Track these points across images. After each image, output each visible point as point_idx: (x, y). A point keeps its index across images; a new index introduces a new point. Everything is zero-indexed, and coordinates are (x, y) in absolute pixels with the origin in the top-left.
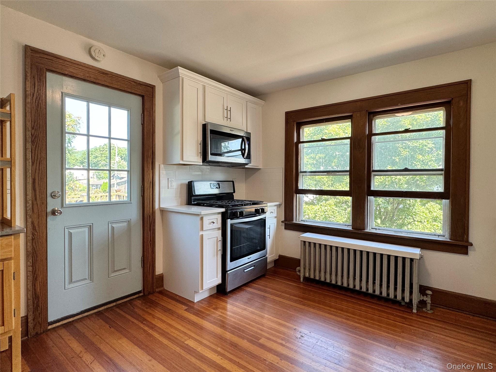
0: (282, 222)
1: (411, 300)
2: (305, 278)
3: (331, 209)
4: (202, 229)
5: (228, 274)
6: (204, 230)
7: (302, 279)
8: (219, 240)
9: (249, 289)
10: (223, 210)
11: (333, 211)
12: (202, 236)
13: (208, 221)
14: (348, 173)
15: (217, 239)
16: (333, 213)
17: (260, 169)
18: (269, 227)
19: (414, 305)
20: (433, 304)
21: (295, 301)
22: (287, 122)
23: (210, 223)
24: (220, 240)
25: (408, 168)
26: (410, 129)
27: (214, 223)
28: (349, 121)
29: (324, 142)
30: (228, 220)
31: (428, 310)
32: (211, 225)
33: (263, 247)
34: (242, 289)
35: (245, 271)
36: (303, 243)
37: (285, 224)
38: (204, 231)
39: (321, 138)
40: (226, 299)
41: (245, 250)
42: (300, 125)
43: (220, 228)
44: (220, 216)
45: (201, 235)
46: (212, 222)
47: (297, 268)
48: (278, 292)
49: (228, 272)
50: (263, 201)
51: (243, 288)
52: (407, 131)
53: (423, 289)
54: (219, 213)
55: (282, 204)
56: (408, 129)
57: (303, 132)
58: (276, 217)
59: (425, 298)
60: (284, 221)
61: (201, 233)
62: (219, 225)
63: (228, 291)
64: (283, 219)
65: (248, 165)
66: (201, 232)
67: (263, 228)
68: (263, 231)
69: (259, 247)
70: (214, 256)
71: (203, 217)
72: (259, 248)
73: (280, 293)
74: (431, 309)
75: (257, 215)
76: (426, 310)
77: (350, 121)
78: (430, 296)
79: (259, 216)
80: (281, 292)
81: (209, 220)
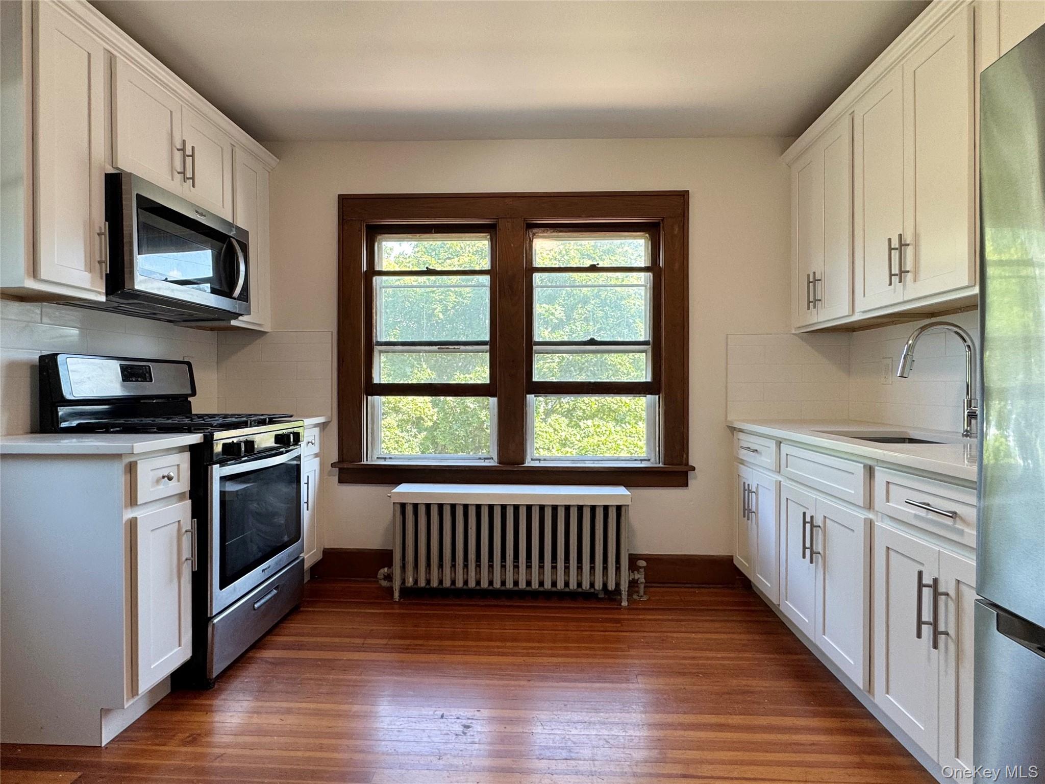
0: (333, 465)
1: (618, 584)
2: (404, 591)
3: (393, 436)
4: (132, 501)
5: (213, 625)
6: (140, 505)
7: (396, 595)
8: (184, 530)
9: (268, 654)
10: (195, 438)
11: (397, 439)
12: (133, 525)
13: (152, 473)
14: (487, 347)
15: (179, 529)
16: (396, 445)
17: (263, 333)
18: (306, 482)
19: (623, 592)
20: (649, 585)
21: (407, 649)
22: (343, 220)
23: (158, 481)
24: (189, 528)
25: (596, 339)
26: (598, 266)
27: (170, 479)
28: (485, 237)
29: (433, 278)
30: (214, 466)
31: (642, 596)
32: (161, 487)
33: (296, 535)
34: (249, 658)
35: (256, 606)
36: (398, 508)
37: (340, 469)
38: (140, 507)
39: (427, 268)
40: (208, 702)
41: (255, 548)
42: (375, 232)
43: (184, 493)
44: (187, 456)
45: (126, 522)
46: (164, 477)
47: (382, 571)
48: (353, 640)
49: (215, 621)
50: (290, 413)
51: (251, 654)
52: (593, 268)
53: (633, 559)
54: (181, 449)
55: (329, 422)
56: (595, 265)
57: (380, 248)
58: (316, 455)
59: (637, 576)
60: (339, 462)
61: (129, 514)
62: (183, 484)
63: (214, 676)
64: (335, 458)
65: (240, 318)
66: (129, 510)
67: (295, 486)
68: (295, 490)
69: (286, 536)
70: (171, 581)
71: (136, 463)
72: (286, 538)
73: (358, 641)
74: (645, 593)
75: (281, 450)
76: (638, 596)
77: (488, 237)
78: (642, 570)
79: (287, 452)
80: (360, 637)
81: (155, 472)
